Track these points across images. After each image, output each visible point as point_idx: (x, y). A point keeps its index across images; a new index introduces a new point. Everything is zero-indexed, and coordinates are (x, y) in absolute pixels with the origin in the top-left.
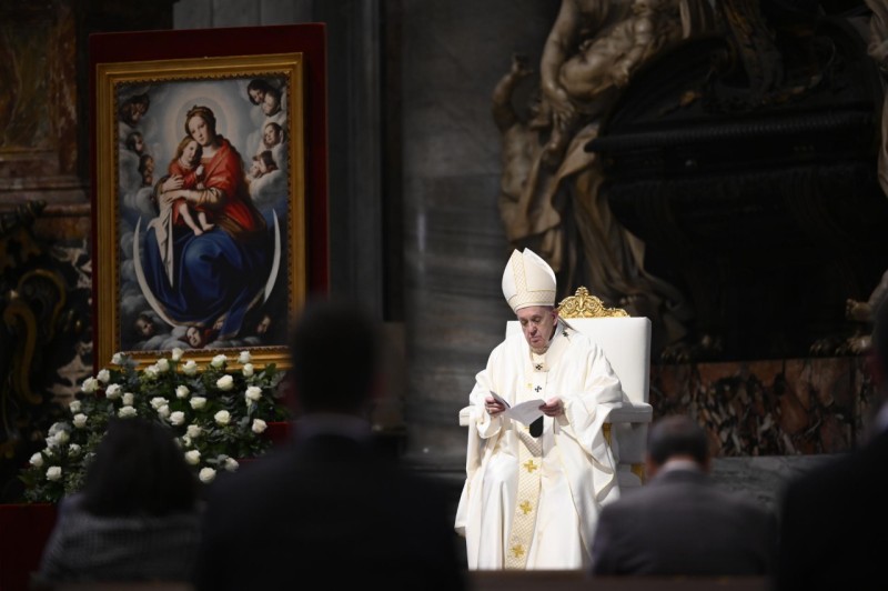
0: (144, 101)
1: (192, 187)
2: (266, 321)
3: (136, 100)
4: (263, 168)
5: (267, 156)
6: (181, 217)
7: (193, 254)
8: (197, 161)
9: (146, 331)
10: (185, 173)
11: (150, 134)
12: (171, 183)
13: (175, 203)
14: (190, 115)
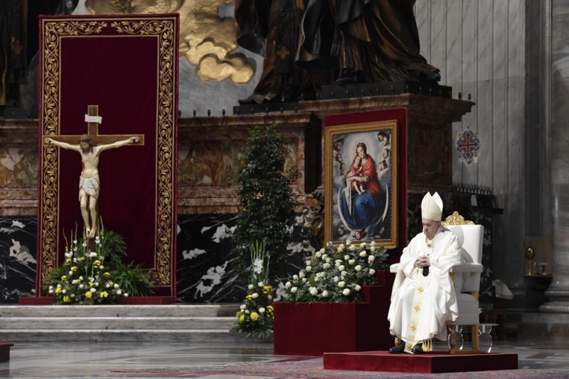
0: (342, 141)
1: (358, 175)
2: (383, 229)
3: (339, 141)
4: (383, 167)
5: (384, 161)
6: (354, 187)
7: (358, 202)
8: (360, 165)
9: (341, 233)
10: (356, 170)
11: (344, 155)
12: (351, 174)
13: (352, 182)
14: (358, 146)
